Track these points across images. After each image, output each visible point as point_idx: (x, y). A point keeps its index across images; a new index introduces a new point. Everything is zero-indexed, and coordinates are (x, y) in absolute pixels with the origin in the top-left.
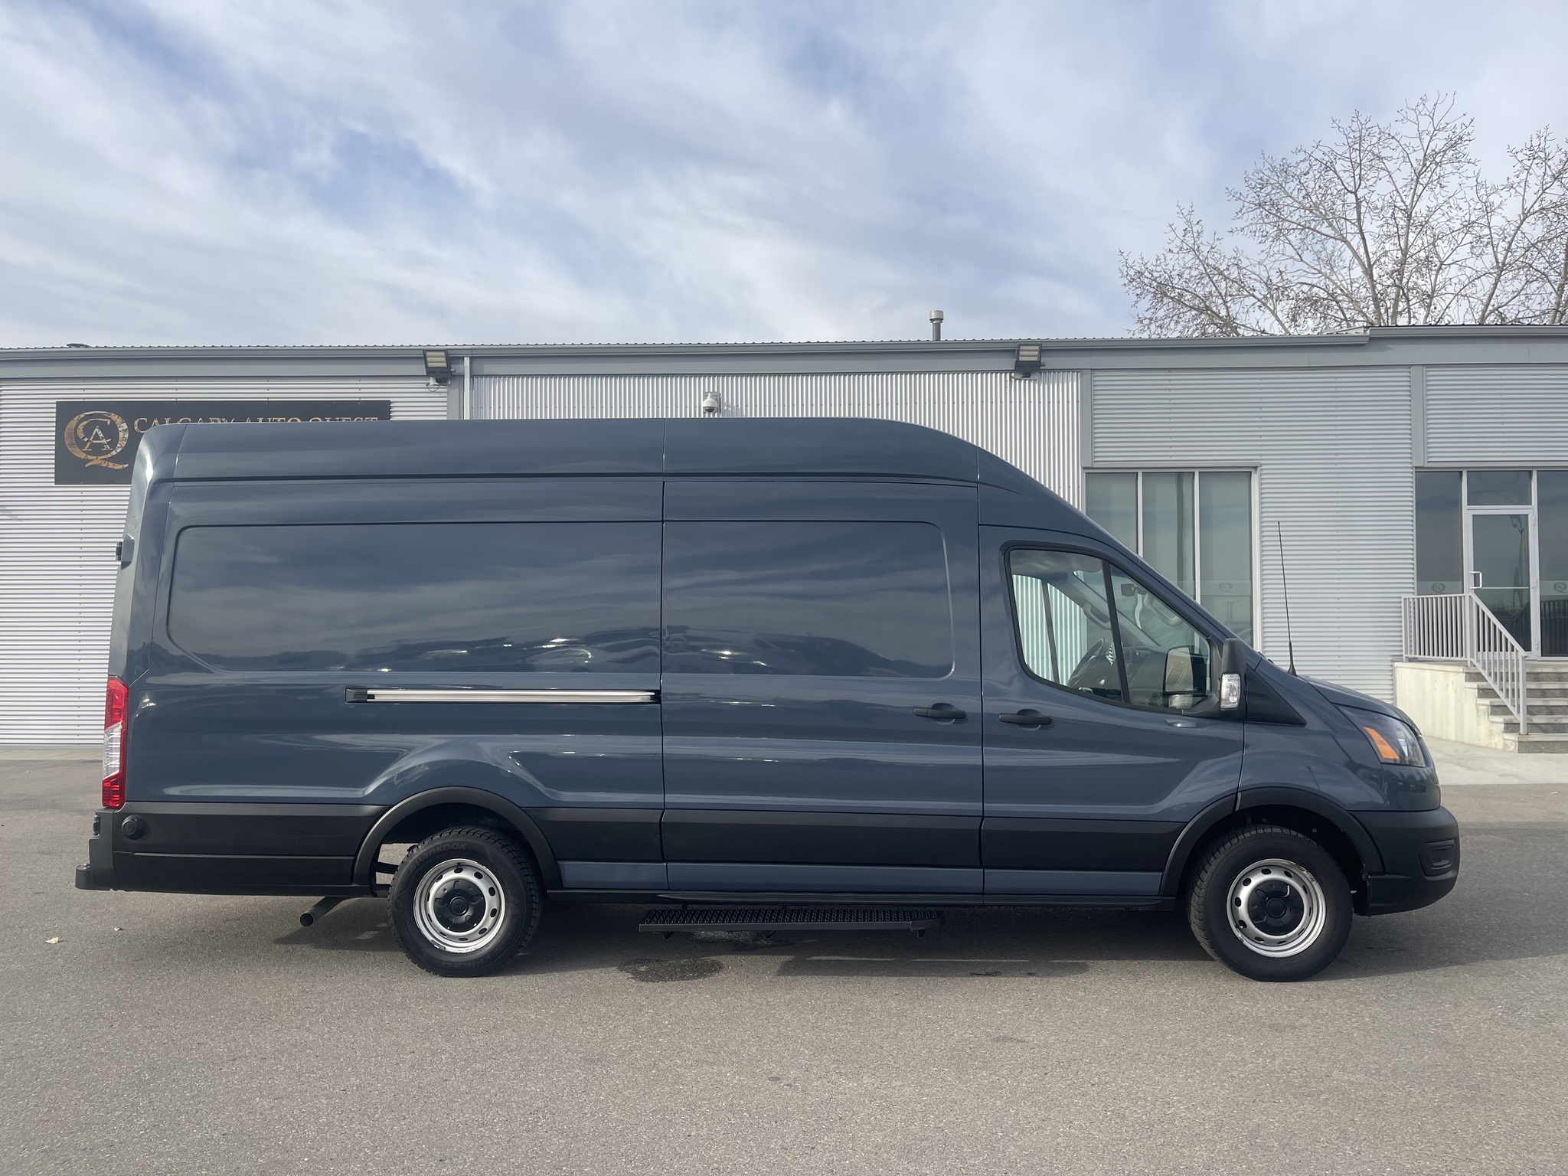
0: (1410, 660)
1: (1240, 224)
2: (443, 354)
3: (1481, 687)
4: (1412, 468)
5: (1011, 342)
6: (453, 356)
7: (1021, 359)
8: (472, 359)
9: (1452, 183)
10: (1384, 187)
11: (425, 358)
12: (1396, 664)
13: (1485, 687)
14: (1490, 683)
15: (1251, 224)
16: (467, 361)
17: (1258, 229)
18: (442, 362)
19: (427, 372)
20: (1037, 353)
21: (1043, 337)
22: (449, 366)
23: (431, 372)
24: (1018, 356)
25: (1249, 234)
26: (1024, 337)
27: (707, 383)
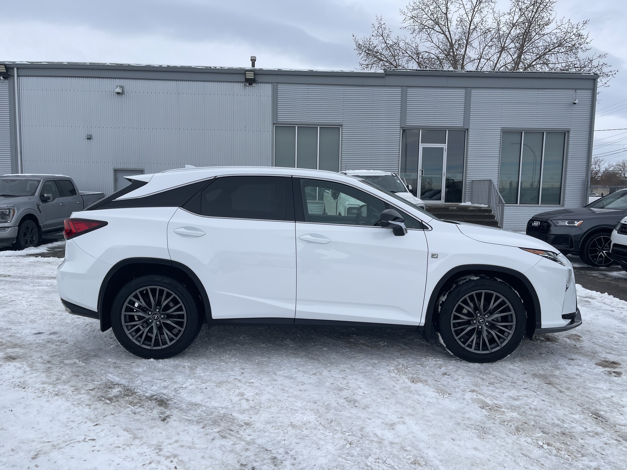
2: (4, 66)
4: (400, 128)
6: (8, 67)
7: (247, 77)
8: (18, 69)
15: (409, 26)
16: (15, 69)
17: (412, 28)
18: (4, 70)
20: (253, 75)
22: (7, 71)
24: (245, 76)
25: (408, 30)
27: (118, 82)
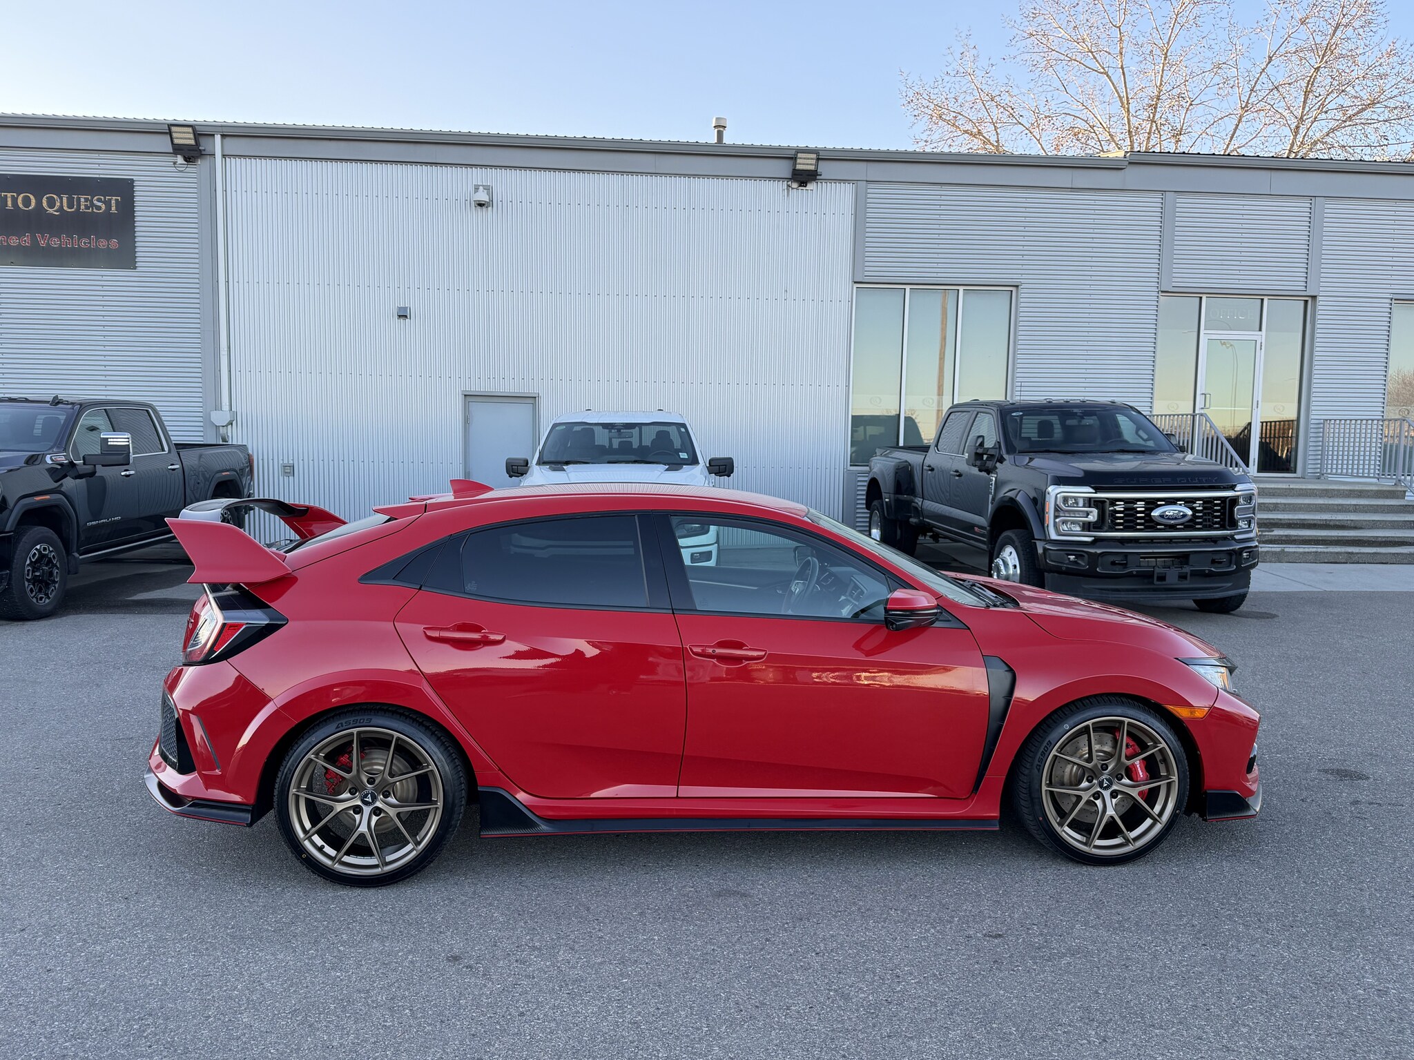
2: (190, 130)
4: (1158, 292)
5: (789, 148)
6: (201, 133)
7: (799, 167)
8: (223, 136)
11: (170, 133)
16: (218, 138)
17: (1030, 58)
18: (189, 139)
19: (174, 149)
20: (814, 162)
21: (820, 146)
22: (197, 144)
23: (178, 149)
24: (795, 164)
26: (802, 145)
27: (478, 176)
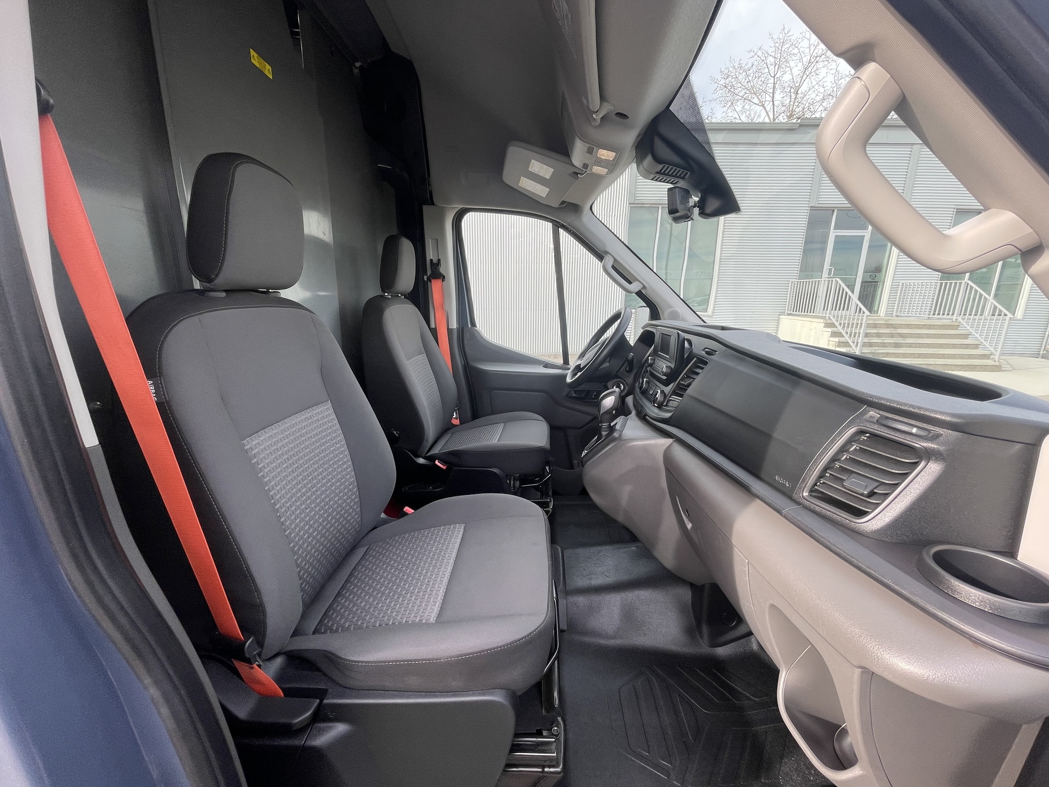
0: (789, 315)
1: (715, 96)
3: (833, 331)
4: (808, 207)
9: (823, 71)
10: (787, 77)
12: (781, 317)
13: (836, 331)
14: (840, 329)
15: (720, 97)
